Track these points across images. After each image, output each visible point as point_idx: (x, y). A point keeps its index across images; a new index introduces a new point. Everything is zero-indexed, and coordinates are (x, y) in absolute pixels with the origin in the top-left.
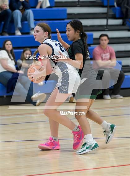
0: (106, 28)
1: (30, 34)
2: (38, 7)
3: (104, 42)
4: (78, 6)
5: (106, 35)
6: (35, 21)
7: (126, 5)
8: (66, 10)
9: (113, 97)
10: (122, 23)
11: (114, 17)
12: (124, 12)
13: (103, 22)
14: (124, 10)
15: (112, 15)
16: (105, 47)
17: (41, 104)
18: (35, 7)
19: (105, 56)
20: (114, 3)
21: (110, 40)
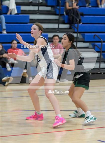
0: (58, 31)
1: (2, 33)
2: (9, 14)
3: (56, 40)
4: (38, 13)
5: (58, 36)
6: (6, 24)
7: (72, 14)
8: (29, 17)
9: (61, 81)
10: (69, 27)
11: (64, 23)
12: (71, 19)
13: (55, 26)
14: (71, 18)
15: (62, 21)
16: (57, 44)
17: (9, 85)
18: (6, 14)
19: (56, 51)
20: (64, 13)
21: (60, 39)
